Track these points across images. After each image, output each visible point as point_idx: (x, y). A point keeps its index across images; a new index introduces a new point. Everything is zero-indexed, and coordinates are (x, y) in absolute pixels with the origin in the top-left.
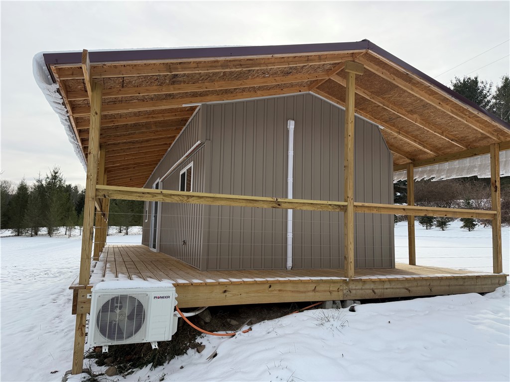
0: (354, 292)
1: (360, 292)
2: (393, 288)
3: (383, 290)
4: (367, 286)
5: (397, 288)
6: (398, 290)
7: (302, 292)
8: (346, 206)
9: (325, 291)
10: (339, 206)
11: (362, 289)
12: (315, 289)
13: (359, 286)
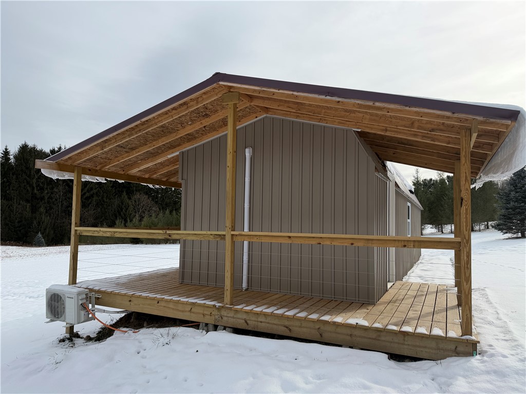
0: (225, 318)
1: (231, 320)
2: (268, 323)
3: (256, 323)
4: (239, 316)
5: (274, 324)
6: (275, 327)
7: (181, 311)
8: (224, 235)
9: (199, 313)
10: (220, 235)
11: (233, 317)
12: (191, 310)
13: (231, 314)
